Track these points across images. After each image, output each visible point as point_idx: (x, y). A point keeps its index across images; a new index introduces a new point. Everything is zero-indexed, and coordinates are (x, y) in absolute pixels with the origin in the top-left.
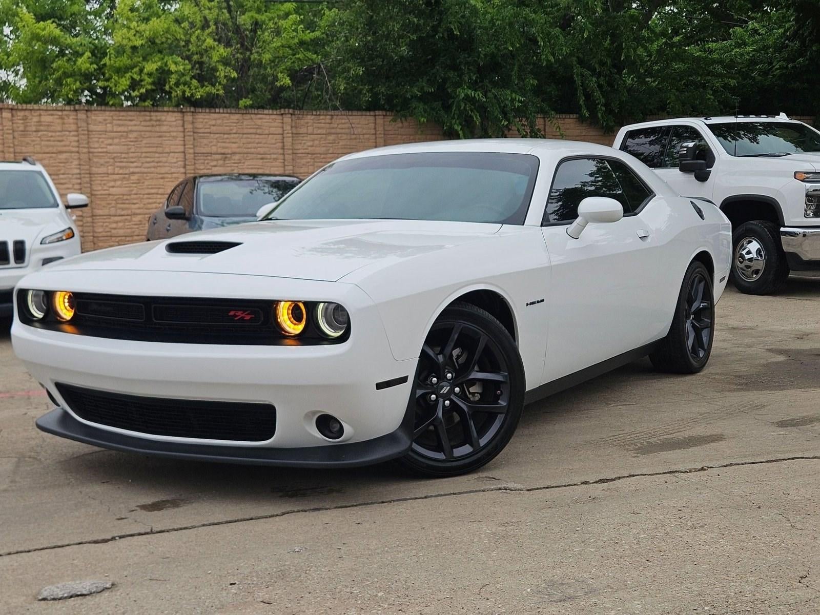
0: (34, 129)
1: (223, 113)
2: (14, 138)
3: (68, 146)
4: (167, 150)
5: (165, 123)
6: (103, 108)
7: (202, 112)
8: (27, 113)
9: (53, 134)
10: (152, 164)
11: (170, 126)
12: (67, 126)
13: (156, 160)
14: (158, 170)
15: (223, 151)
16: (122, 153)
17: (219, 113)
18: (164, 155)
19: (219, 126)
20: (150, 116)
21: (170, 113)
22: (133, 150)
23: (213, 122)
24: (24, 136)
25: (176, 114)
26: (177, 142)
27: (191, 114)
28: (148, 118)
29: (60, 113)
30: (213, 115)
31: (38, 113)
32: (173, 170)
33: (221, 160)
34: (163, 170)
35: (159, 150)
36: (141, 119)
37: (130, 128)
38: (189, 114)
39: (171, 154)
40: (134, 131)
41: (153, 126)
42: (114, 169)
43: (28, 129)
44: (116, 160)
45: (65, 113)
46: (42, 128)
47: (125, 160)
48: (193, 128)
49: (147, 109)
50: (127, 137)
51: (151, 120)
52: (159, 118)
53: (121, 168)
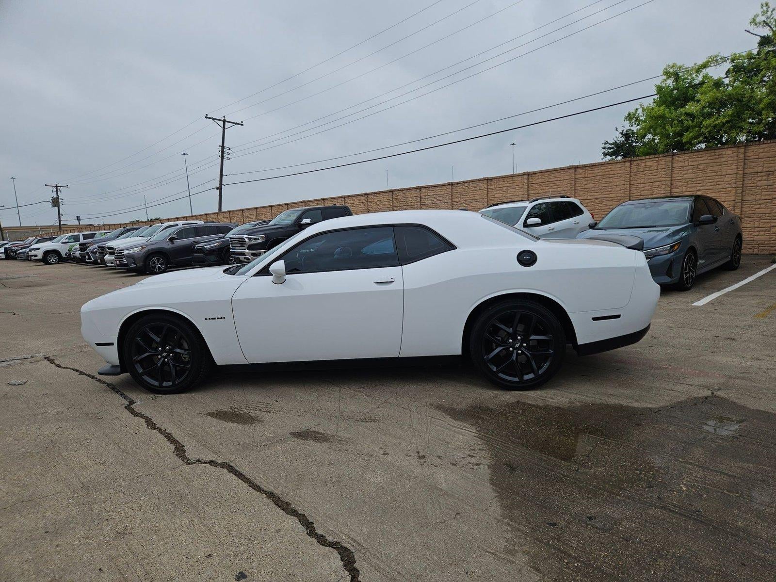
0: (642, 170)
1: (770, 143)
2: (630, 176)
3: (660, 177)
4: (724, 173)
5: (724, 156)
6: (683, 152)
7: (753, 145)
8: (639, 162)
9: (652, 172)
10: (713, 184)
11: (728, 157)
12: (660, 166)
13: (716, 180)
14: (717, 187)
15: (767, 170)
16: (693, 178)
17: (767, 143)
18: (722, 176)
19: (766, 152)
20: (715, 153)
21: (729, 149)
22: (700, 176)
23: (762, 151)
24: (637, 175)
25: (734, 149)
26: (733, 167)
27: (744, 147)
28: (713, 154)
29: (657, 159)
30: (762, 145)
31: (645, 161)
32: (727, 186)
33: (765, 176)
34: (720, 187)
35: (718, 174)
36: (708, 155)
37: (700, 162)
38: (742, 147)
39: (727, 176)
40: (702, 164)
41: (716, 159)
42: (687, 189)
43: (639, 170)
44: (689, 183)
45: (660, 158)
46: (646, 169)
47: (695, 182)
48: (744, 157)
49: (712, 148)
50: (697, 168)
51: (715, 155)
52: (720, 153)
53: (691, 187)
